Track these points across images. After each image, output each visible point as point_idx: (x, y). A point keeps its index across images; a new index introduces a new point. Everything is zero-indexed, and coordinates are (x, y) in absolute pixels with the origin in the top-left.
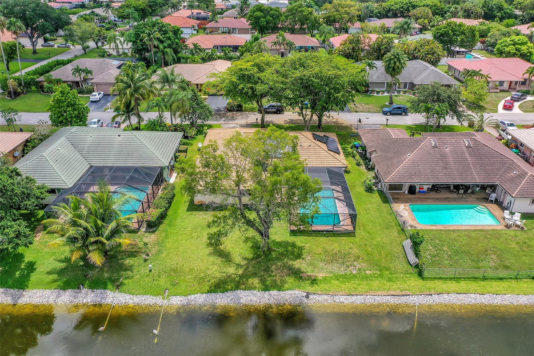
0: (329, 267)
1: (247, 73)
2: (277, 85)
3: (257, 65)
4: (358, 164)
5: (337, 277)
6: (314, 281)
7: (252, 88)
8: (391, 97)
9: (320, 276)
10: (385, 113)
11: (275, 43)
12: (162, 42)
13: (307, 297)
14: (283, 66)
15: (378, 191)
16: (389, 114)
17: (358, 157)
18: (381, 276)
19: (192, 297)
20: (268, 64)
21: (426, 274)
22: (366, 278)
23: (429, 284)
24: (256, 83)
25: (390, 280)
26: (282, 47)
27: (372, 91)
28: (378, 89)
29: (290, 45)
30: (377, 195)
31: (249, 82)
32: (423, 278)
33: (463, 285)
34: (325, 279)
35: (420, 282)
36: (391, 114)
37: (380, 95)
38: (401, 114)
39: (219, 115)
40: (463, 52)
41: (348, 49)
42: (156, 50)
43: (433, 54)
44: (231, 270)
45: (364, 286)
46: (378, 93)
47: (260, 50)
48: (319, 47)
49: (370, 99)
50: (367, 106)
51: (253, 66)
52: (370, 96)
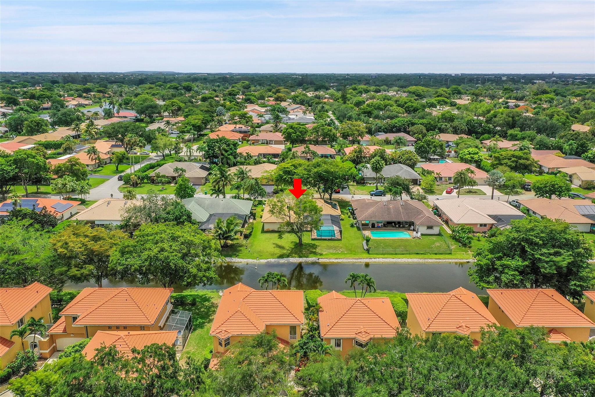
0: (329, 251)
1: (288, 170)
2: (305, 176)
3: (294, 165)
4: (349, 217)
5: (332, 254)
6: (321, 254)
7: (291, 178)
8: (377, 186)
9: (324, 253)
10: (372, 195)
11: (303, 152)
12: (226, 151)
13: (318, 260)
14: (308, 166)
15: (357, 227)
16: (374, 195)
17: (349, 214)
18: (351, 253)
19: (269, 260)
20: (300, 165)
21: (370, 252)
22: (345, 254)
23: (371, 256)
24: (293, 175)
25: (355, 255)
26: (308, 155)
27: (366, 183)
28: (370, 182)
29: (314, 154)
30: (356, 228)
31: (289, 174)
32: (369, 254)
33: (386, 256)
34: (326, 254)
35: (368, 255)
36: (375, 196)
37: (372, 185)
38: (381, 196)
39: (269, 196)
40: (437, 159)
41: (354, 156)
42: (222, 157)
43: (410, 160)
44: (285, 251)
45: (343, 256)
46: (370, 184)
47: (294, 157)
48: (336, 155)
49: (364, 187)
50: (362, 191)
51: (291, 166)
52: (364, 186)
